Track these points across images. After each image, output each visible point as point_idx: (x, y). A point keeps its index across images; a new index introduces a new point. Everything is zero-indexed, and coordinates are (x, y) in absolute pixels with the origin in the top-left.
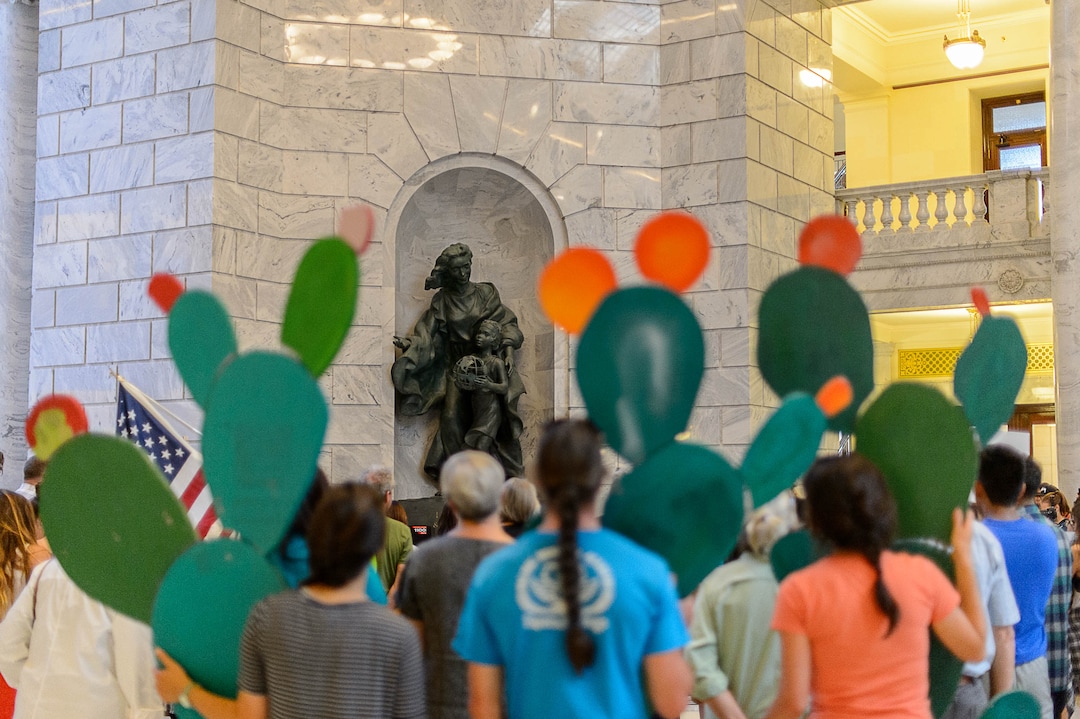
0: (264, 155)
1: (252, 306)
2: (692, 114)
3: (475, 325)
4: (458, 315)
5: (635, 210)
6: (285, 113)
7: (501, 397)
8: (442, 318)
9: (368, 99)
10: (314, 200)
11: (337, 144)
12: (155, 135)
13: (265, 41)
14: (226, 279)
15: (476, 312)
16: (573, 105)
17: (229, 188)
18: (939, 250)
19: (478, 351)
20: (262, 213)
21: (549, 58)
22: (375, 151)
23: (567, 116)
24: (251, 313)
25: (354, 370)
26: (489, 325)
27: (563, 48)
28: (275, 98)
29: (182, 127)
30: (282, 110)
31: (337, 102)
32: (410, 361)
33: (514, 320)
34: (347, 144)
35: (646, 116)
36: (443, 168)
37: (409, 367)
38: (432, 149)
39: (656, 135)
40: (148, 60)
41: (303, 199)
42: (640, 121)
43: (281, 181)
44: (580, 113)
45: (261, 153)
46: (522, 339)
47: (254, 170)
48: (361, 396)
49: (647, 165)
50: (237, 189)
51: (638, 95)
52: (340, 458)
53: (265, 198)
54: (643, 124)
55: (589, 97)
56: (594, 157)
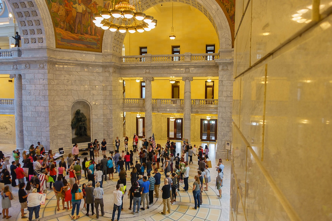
2: (106, 94)
3: (81, 118)
4: (79, 117)
5: (100, 105)
6: (57, 96)
7: (84, 127)
9: (67, 94)
10: (61, 106)
11: (64, 99)
12: (40, 100)
13: (54, 88)
14: (51, 118)
15: (81, 117)
18: (134, 106)
19: (82, 121)
20: (55, 109)
22: (68, 100)
23: (92, 94)
24: (54, 121)
25: (67, 125)
26: (83, 118)
28: (55, 94)
29: (44, 100)
31: (63, 94)
33: (86, 117)
35: (101, 94)
36: (77, 101)
37: (73, 124)
38: (75, 99)
39: (102, 96)
40: (39, 91)
41: (59, 106)
43: (57, 104)
45: (54, 102)
46: (86, 119)
47: (53, 104)
48: (67, 128)
49: (101, 99)
50: (51, 107)
51: (100, 91)
52: (65, 135)
53: (55, 107)
54: (101, 95)
55: (94, 92)
56: (95, 99)
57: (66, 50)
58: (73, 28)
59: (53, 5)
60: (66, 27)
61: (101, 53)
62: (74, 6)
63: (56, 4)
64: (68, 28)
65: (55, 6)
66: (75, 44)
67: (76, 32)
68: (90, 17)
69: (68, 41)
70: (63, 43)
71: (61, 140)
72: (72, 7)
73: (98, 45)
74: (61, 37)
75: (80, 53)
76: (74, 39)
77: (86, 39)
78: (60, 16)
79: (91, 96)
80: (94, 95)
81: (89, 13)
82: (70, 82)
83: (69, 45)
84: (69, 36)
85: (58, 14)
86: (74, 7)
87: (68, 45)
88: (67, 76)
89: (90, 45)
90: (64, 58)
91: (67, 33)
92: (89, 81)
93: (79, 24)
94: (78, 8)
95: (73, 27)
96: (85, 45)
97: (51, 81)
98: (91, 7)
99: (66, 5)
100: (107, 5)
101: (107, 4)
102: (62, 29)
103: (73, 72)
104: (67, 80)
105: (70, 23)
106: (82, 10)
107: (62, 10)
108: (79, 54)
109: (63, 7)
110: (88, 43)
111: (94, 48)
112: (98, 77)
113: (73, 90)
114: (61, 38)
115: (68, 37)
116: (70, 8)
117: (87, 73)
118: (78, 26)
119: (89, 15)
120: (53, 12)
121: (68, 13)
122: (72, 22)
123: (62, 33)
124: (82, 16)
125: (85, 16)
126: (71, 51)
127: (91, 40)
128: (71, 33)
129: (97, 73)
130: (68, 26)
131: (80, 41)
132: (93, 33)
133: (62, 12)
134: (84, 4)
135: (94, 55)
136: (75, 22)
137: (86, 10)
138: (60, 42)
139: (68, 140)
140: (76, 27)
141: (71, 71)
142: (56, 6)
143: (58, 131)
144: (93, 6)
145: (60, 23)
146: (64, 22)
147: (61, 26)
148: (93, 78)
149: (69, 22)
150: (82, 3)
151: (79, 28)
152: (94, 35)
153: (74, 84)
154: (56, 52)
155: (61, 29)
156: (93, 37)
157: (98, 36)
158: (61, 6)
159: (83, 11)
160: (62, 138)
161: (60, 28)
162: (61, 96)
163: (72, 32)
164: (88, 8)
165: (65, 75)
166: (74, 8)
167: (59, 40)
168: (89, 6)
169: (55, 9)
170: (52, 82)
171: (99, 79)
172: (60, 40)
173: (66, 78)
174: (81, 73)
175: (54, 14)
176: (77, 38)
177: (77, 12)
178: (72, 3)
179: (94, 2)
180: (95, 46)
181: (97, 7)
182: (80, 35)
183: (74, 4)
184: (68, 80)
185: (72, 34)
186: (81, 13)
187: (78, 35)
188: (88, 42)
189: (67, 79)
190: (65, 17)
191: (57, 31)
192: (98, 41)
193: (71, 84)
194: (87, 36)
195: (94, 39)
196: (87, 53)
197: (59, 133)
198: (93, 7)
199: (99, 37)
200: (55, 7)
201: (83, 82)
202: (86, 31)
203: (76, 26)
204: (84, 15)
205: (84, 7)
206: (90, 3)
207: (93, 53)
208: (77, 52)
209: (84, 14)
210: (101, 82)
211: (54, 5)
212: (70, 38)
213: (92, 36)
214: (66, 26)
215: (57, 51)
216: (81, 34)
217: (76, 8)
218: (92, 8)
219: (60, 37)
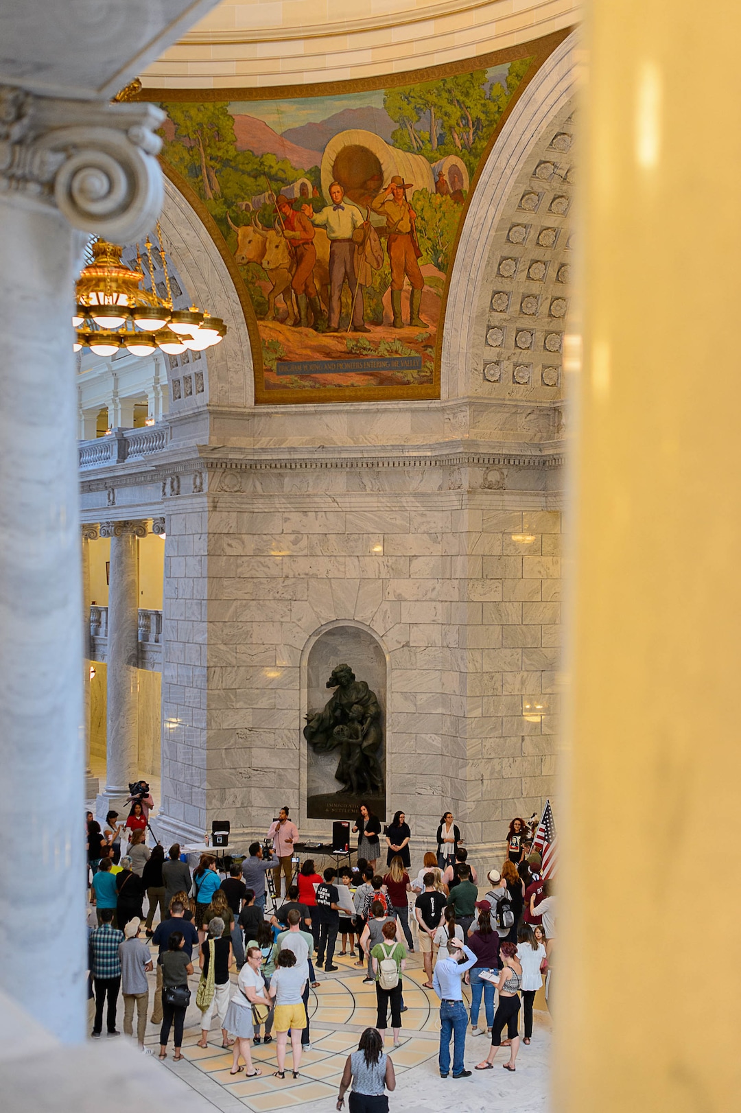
0: (240, 627)
1: (233, 702)
2: (451, 597)
3: (350, 707)
5: (427, 647)
7: (359, 747)
8: (338, 702)
9: (292, 594)
10: (267, 646)
11: (278, 617)
13: (239, 570)
14: (217, 692)
16: (395, 591)
17: (218, 648)
20: (239, 655)
21: (382, 566)
22: (295, 621)
23: (391, 597)
24: (233, 706)
25: (286, 731)
27: (389, 560)
28: (247, 597)
30: (252, 602)
31: (277, 596)
32: (312, 727)
34: (282, 617)
35: (433, 595)
36: (330, 627)
37: (312, 730)
38: (323, 618)
39: (439, 605)
41: (262, 646)
42: (430, 598)
43: (251, 637)
44: (398, 595)
45: (238, 626)
47: (234, 635)
48: (289, 744)
49: (434, 622)
50: (222, 647)
51: (430, 583)
52: (279, 775)
53: (241, 648)
54: (432, 600)
55: (403, 586)
56: (406, 619)
57: (293, 408)
58: (321, 312)
59: (240, 238)
60: (296, 311)
61: (434, 404)
62: (319, 218)
63: (250, 229)
64: (303, 313)
65: (248, 240)
66: (330, 377)
67: (334, 325)
68: (385, 246)
69: (305, 367)
70: (284, 380)
71: (262, 795)
72: (313, 223)
73: (428, 364)
74: (277, 356)
75: (347, 412)
76: (328, 355)
77: (377, 344)
78: (269, 272)
79: (386, 606)
80: (400, 599)
81: (380, 231)
82: (304, 543)
83: (307, 383)
84: (306, 348)
85: (265, 265)
86: (316, 222)
87: (303, 383)
88: (295, 517)
89: (389, 373)
90: (282, 442)
91: (300, 333)
92: (381, 536)
93: (346, 286)
94: (333, 223)
95: (324, 307)
96: (371, 375)
97: (226, 540)
98: (383, 204)
99: (288, 223)
100: (446, 178)
101: (445, 172)
102: (282, 321)
103: (317, 500)
104: (293, 537)
105: (311, 290)
106: (350, 225)
107: (277, 247)
108: (344, 418)
109: (278, 233)
110: (385, 364)
111: (408, 383)
112: (423, 515)
113: (315, 576)
114: (279, 359)
115: (304, 352)
116: (304, 228)
117: (375, 499)
118: (340, 298)
119: (382, 240)
120: (245, 261)
121: (297, 253)
122: (318, 287)
123: (281, 338)
124: (352, 251)
125: (364, 249)
126: (310, 407)
127: (394, 348)
128: (315, 333)
129: (416, 495)
130: (303, 306)
131: (351, 359)
132: (405, 315)
133: (277, 257)
134: (356, 200)
135: (409, 415)
136: (327, 281)
137: (367, 221)
138: (274, 379)
139: (288, 798)
140: (335, 304)
141: (309, 496)
142: (252, 236)
143: (255, 751)
144: (391, 197)
145: (272, 301)
146: (286, 292)
147: (278, 309)
148: (398, 522)
149: (307, 287)
150: (346, 199)
151: (347, 305)
152: (411, 324)
153: (318, 551)
154: (256, 419)
155: (278, 323)
156: (406, 332)
157: (426, 326)
158: (271, 234)
159: (354, 228)
160: (267, 784)
161: (274, 319)
162: (267, 602)
163: (320, 327)
164: (372, 213)
165: (286, 515)
166: (318, 226)
167: (271, 370)
168: (376, 203)
169: (248, 251)
170: (229, 545)
171: (428, 522)
172: (274, 368)
173: (288, 527)
174: (347, 500)
175: (248, 271)
176: (341, 348)
177: (334, 241)
178: (308, 210)
179: (393, 180)
180: (415, 372)
181: (409, 199)
182: (350, 334)
183: (318, 210)
184: (298, 533)
185: (320, 335)
186: (349, 240)
187: (341, 337)
188: (382, 358)
189: (294, 532)
190: (290, 271)
191: (265, 335)
192: (426, 347)
193: (305, 552)
194: (378, 332)
195: (410, 341)
196: (378, 411)
197: (256, 763)
198: (394, 201)
199: (432, 329)
200: (250, 242)
201: (356, 541)
202: (374, 311)
203: (335, 298)
204: (363, 244)
205: (356, 211)
206: (381, 185)
207: (402, 404)
208: (338, 412)
209: (360, 240)
210: (434, 537)
211: (245, 236)
212: (310, 353)
213: (401, 327)
214: (295, 307)
215: (260, 415)
216: (356, 329)
217: (325, 226)
218: (389, 208)
219: (274, 356)
